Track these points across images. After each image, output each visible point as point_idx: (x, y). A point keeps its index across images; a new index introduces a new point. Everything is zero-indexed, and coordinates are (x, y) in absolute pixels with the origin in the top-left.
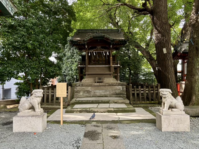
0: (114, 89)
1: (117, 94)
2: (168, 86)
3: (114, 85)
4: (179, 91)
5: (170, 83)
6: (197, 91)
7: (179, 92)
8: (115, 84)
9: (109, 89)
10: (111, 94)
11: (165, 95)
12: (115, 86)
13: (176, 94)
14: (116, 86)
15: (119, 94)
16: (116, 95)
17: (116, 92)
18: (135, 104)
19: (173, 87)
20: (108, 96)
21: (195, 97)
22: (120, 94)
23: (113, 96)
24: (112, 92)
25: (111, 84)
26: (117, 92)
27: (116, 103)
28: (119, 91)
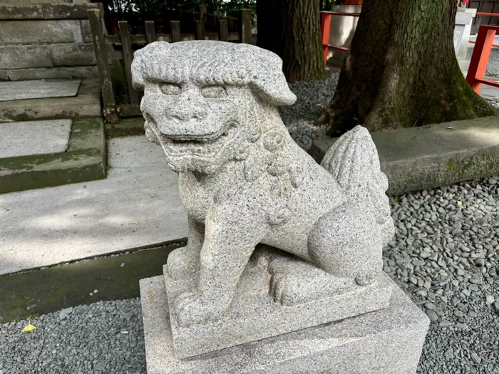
0: (36, 39)
1: (58, 62)
2: (291, 22)
3: (35, 14)
4: (325, 42)
5: (297, 10)
6: (413, 46)
7: (325, 47)
8: (35, 9)
9: (8, 40)
10: (24, 64)
11: (196, 141)
12: (42, 24)
13: (317, 58)
14: (49, 24)
15: (70, 63)
16: (54, 70)
17: (50, 55)
18: (128, 117)
19: (309, 28)
20: (10, 74)
21: (401, 76)
22: (77, 63)
23: (38, 74)
24: (28, 56)
25: (16, 10)
26: (58, 52)
27: (23, 118)
28: (69, 47)
